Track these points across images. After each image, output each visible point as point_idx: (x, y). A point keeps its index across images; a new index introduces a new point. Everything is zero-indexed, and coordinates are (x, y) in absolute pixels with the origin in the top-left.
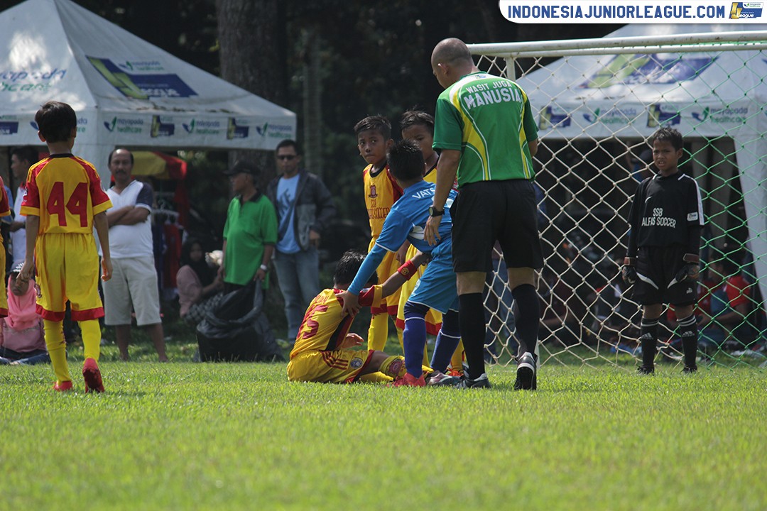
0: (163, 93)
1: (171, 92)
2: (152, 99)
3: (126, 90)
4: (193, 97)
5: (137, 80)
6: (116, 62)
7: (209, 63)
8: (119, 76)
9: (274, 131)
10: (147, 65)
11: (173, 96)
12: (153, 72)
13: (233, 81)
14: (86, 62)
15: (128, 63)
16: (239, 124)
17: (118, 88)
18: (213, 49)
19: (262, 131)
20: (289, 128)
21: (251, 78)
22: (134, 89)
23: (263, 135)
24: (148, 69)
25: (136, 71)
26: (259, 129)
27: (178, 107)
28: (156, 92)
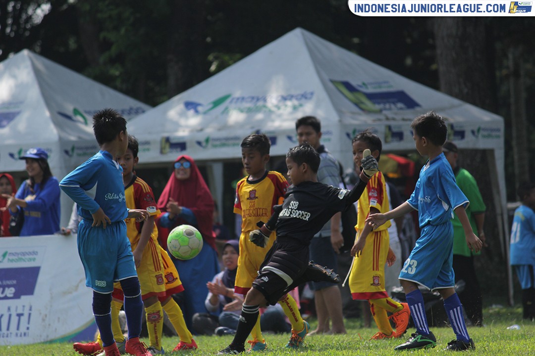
0: (393, 106)
1: (400, 105)
2: (384, 112)
3: (363, 106)
4: (418, 109)
5: (372, 97)
6: (354, 83)
7: (430, 80)
8: (357, 95)
9: (486, 133)
10: (379, 84)
11: (401, 109)
12: (384, 89)
13: (450, 93)
14: (331, 85)
15: (364, 84)
16: (457, 129)
17: (356, 104)
18: (434, 67)
19: (476, 133)
20: (498, 130)
21: (465, 90)
22: (369, 104)
23: (477, 137)
24: (380, 87)
25: (370, 90)
26: (473, 132)
27: (406, 117)
28: (387, 106)
